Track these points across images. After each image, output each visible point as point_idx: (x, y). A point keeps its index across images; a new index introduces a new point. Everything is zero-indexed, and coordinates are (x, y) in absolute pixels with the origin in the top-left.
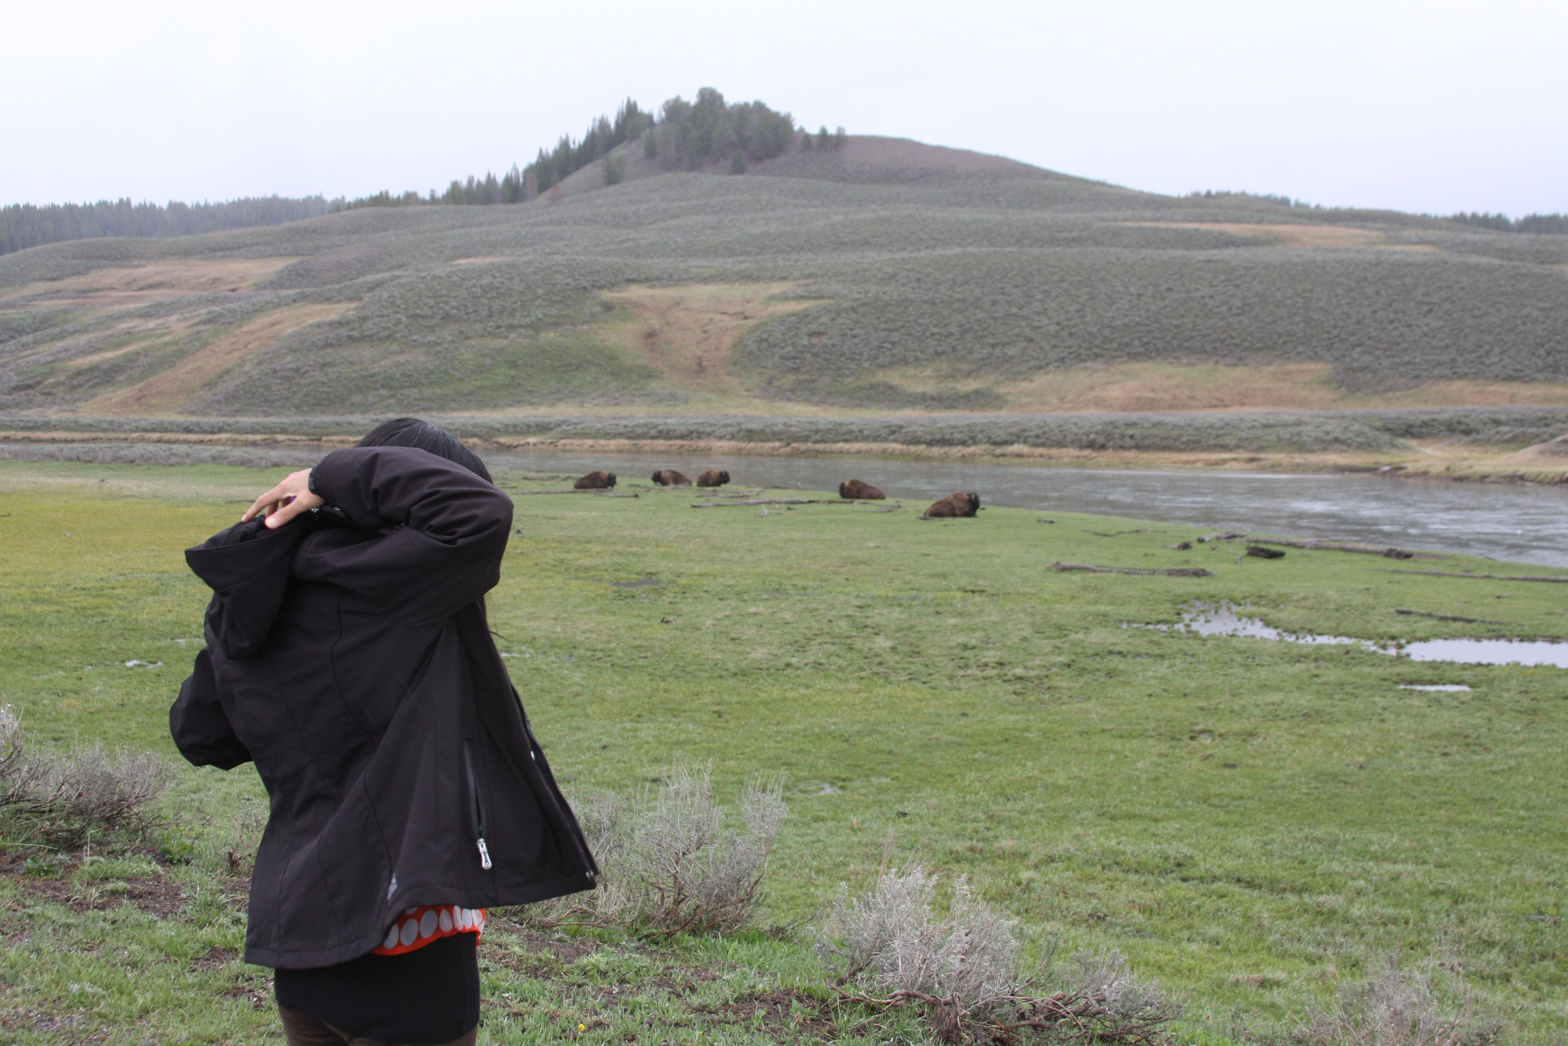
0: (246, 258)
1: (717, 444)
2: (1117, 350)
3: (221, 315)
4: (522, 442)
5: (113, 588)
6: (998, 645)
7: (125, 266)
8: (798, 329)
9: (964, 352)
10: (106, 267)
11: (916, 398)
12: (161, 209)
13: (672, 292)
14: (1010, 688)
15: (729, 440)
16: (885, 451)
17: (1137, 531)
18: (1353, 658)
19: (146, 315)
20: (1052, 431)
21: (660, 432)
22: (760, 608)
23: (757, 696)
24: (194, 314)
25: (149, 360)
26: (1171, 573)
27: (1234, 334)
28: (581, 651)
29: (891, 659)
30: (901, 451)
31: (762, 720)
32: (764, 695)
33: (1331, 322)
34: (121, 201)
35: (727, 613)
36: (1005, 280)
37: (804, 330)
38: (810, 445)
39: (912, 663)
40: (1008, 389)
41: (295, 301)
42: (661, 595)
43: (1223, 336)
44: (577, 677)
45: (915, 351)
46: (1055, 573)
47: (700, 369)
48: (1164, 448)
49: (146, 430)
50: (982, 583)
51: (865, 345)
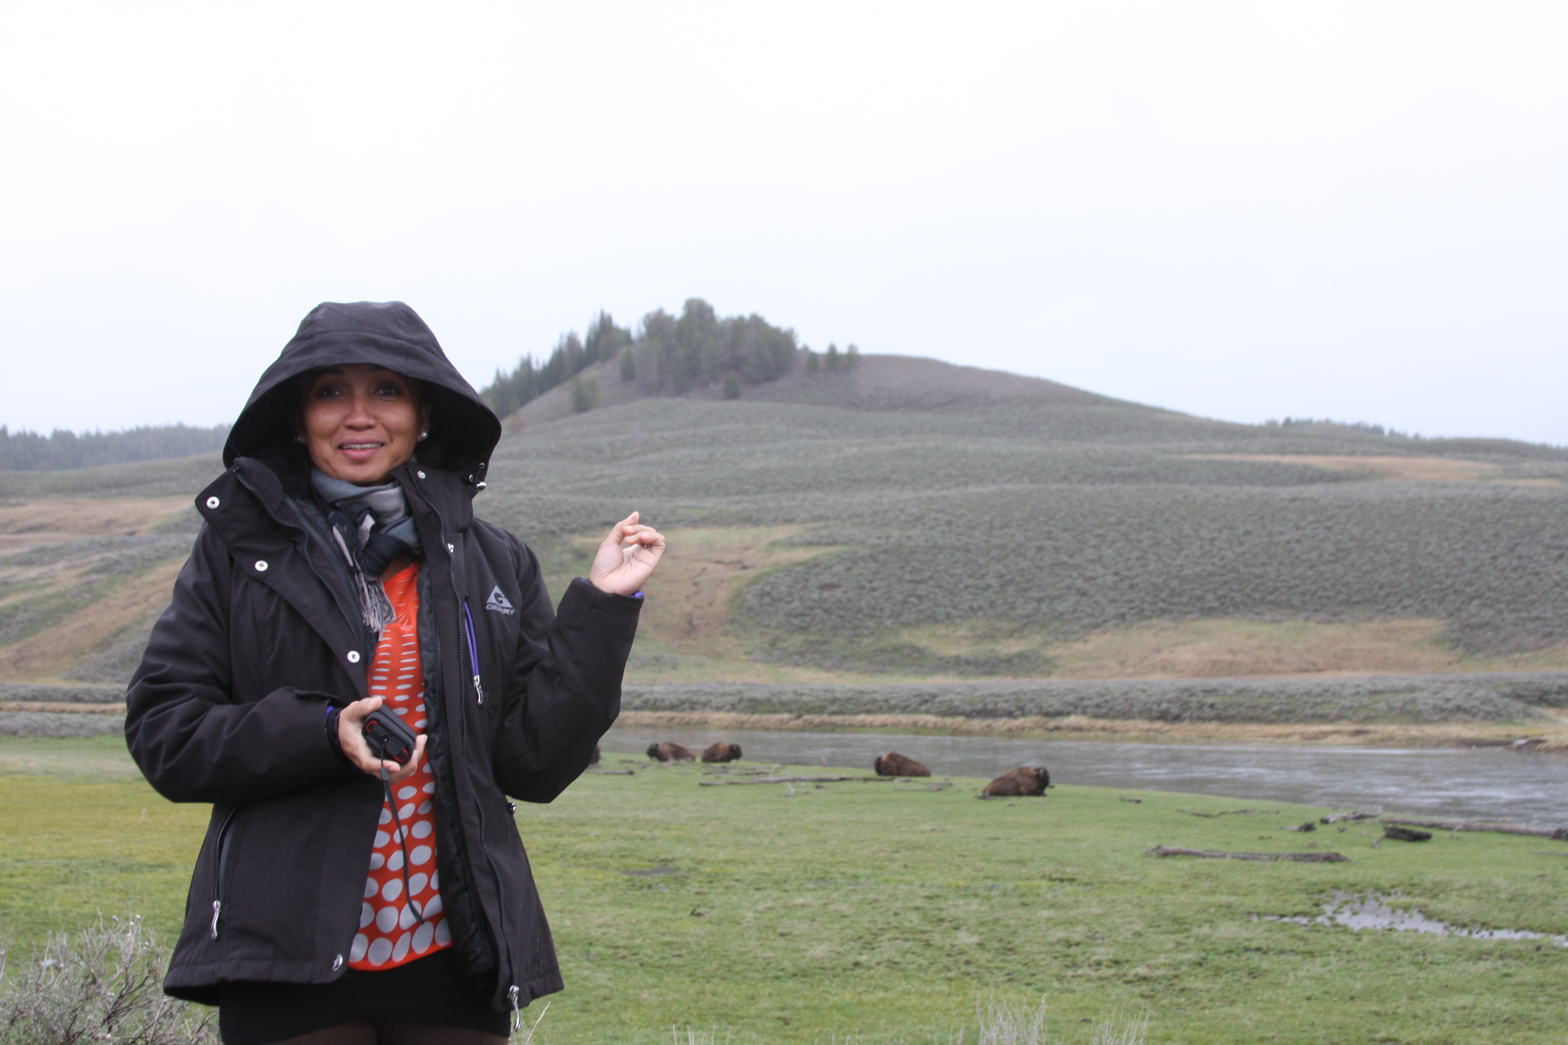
0: (147, 496)
1: (714, 716)
2: (1186, 604)
3: (117, 562)
5: (11, 876)
6: (1107, 941)
8: (807, 580)
9: (1005, 608)
11: (948, 662)
12: (43, 439)
14: (1137, 990)
15: (729, 711)
16: (915, 724)
17: (1245, 811)
18: (1546, 955)
19: (26, 562)
20: (1115, 699)
21: (646, 702)
22: (807, 898)
23: (826, 1000)
24: (85, 561)
25: (29, 615)
26: (1297, 858)
27: (1326, 585)
28: (600, 949)
29: (982, 957)
30: (935, 724)
31: (839, 1027)
32: (836, 998)
33: (1443, 570)
35: (769, 904)
36: (1052, 522)
37: (814, 582)
38: (825, 717)
39: (1006, 961)
40: (1057, 652)
42: (683, 884)
43: (1313, 588)
44: (601, 977)
45: (945, 606)
46: (1156, 859)
47: (690, 628)
48: (1252, 719)
49: (25, 699)
50: (1069, 871)
51: (886, 599)
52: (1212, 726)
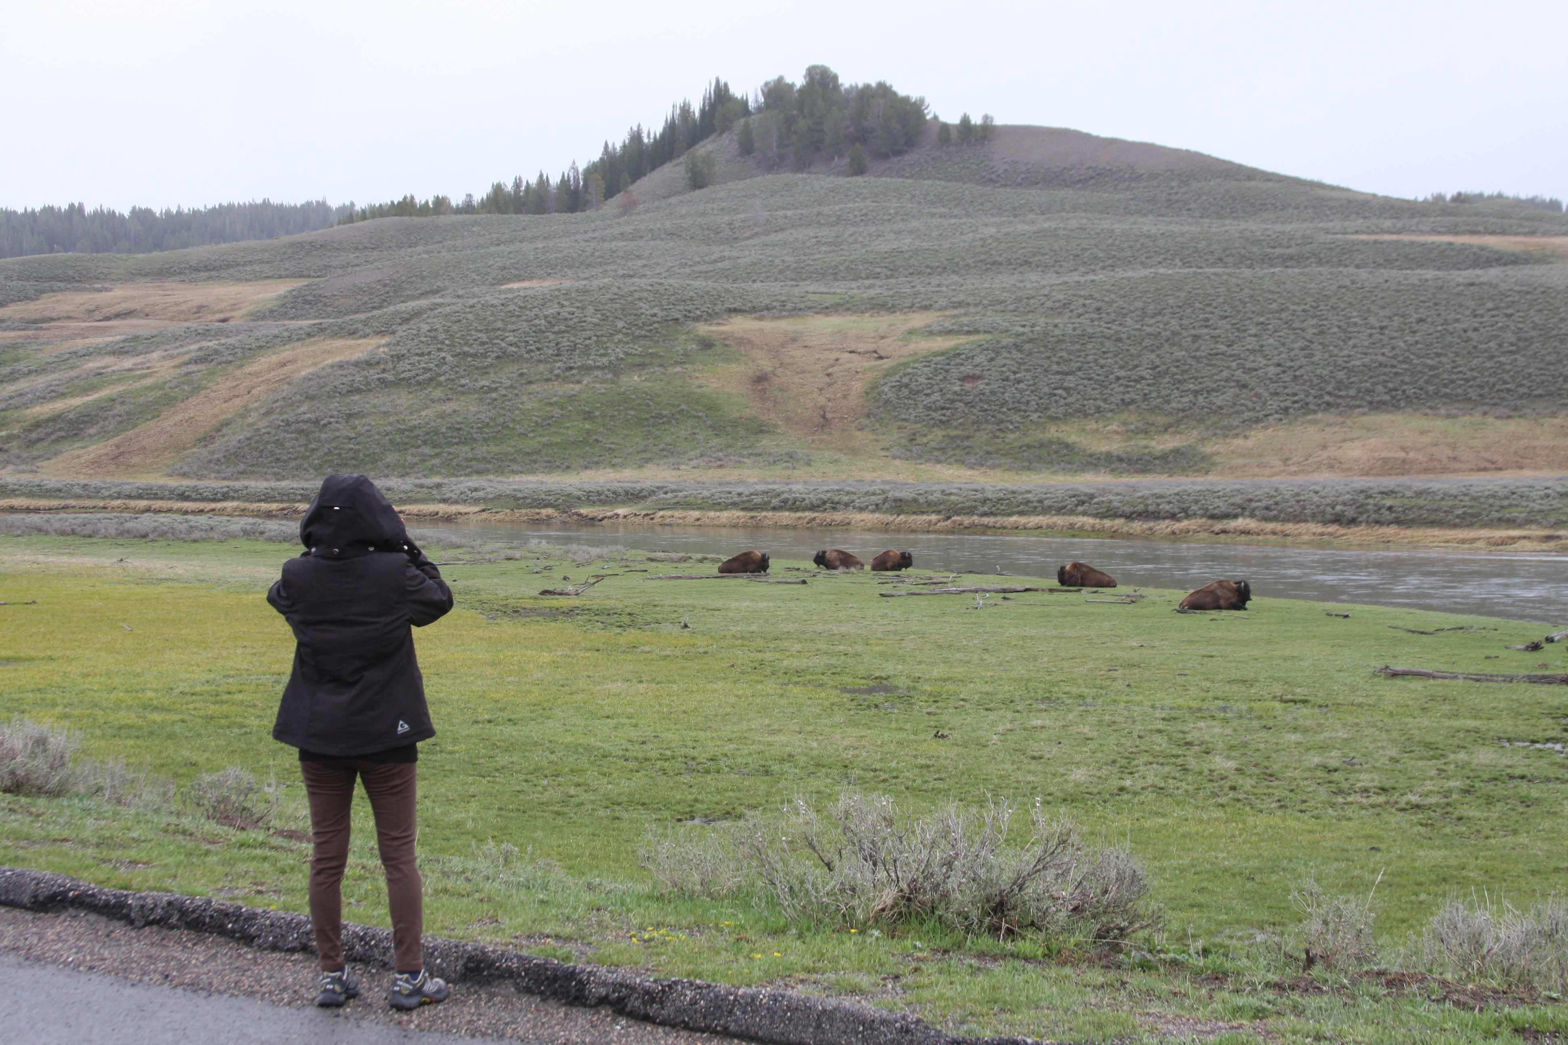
0: (239, 280)
1: (857, 517)
2: (1354, 398)
3: (216, 352)
4: (609, 514)
6: (1366, 767)
7: (85, 290)
8: (947, 371)
9: (1159, 401)
10: (61, 290)
11: (1098, 459)
12: (122, 216)
13: (785, 325)
14: (1414, 818)
15: (873, 511)
16: (1072, 526)
17: (1461, 628)
19: (120, 351)
20: (1287, 501)
21: (785, 501)
22: (1043, 719)
24: (181, 350)
25: (126, 408)
26: (1533, 680)
27: (1506, 377)
28: (858, 772)
29: (1246, 783)
30: (1093, 526)
34: (72, 206)
35: (1007, 725)
36: (1209, 309)
37: (955, 373)
38: (975, 519)
39: (1271, 787)
40: (1216, 448)
41: (309, 335)
42: (910, 704)
43: (1492, 380)
45: (1095, 399)
46: (1385, 679)
47: (824, 422)
48: (1433, 523)
49: (130, 497)
50: (1300, 692)
51: (1032, 392)
52: (1391, 530)
